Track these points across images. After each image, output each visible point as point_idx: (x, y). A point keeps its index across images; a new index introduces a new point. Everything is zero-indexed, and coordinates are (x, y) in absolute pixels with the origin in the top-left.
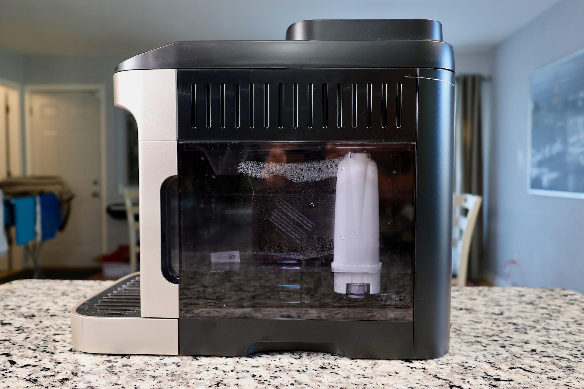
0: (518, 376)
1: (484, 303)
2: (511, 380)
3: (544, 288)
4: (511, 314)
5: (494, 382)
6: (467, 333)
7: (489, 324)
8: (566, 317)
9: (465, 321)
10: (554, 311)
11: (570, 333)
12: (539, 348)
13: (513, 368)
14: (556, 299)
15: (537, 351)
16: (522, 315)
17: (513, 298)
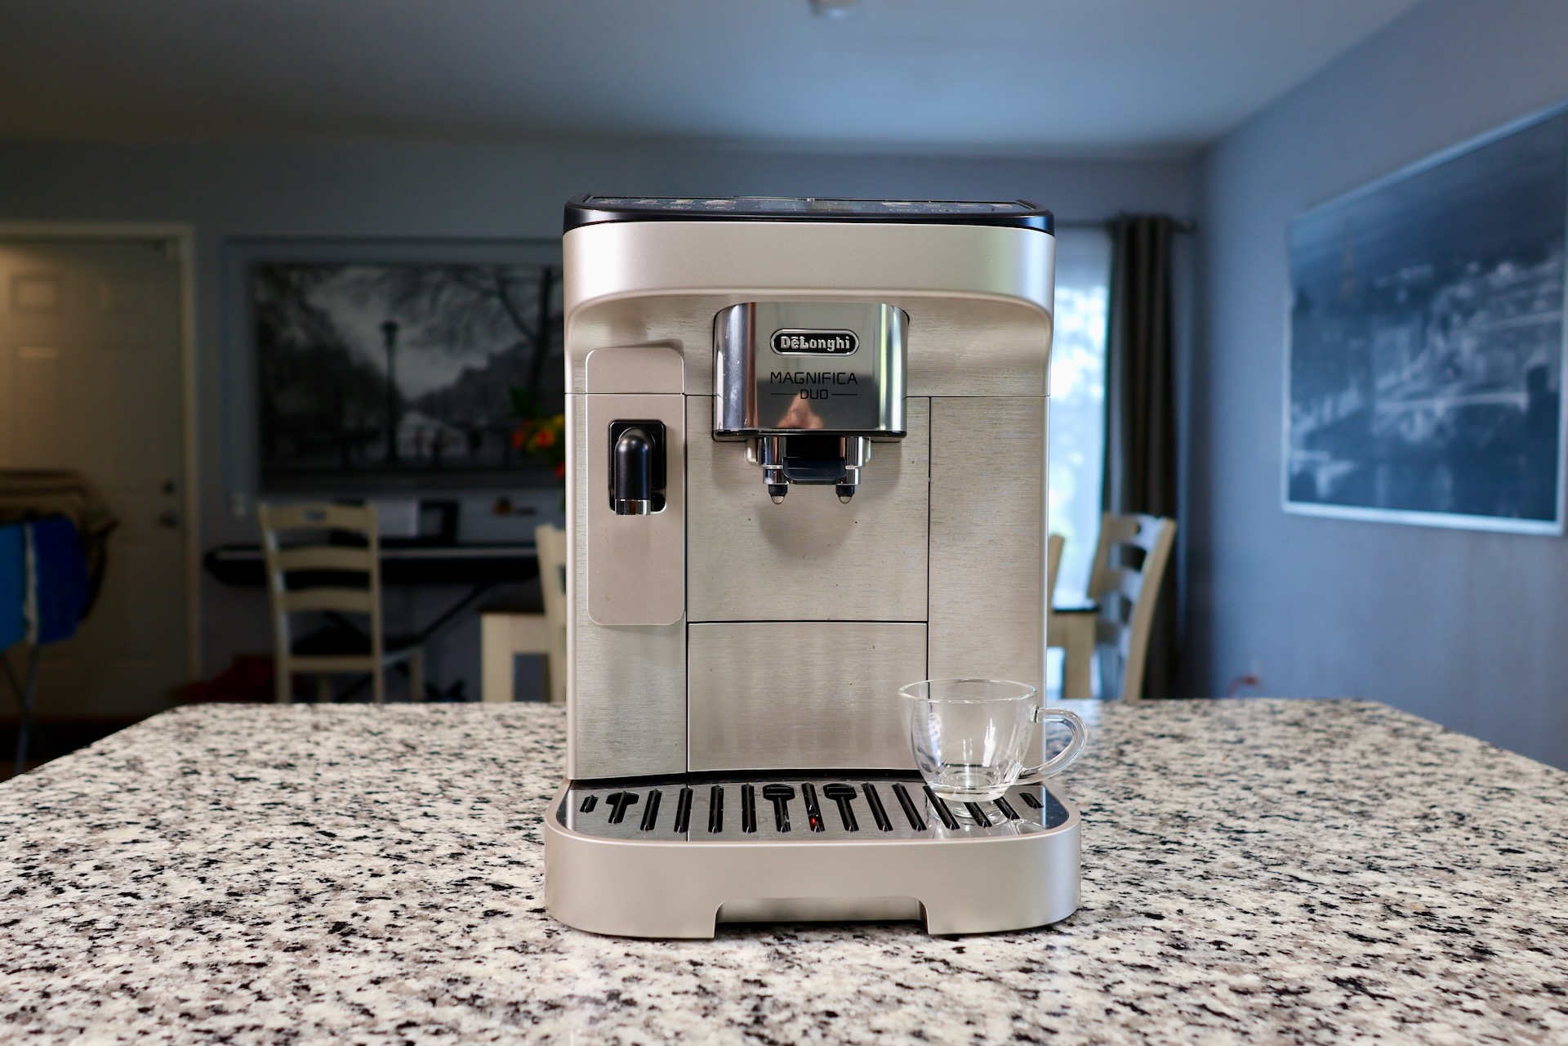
0: (1274, 827)
1: (1205, 726)
2: (1265, 832)
3: (1319, 701)
4: (1258, 742)
5: (1235, 835)
6: (1180, 772)
7: (1219, 757)
8: (1362, 743)
9: (1173, 754)
10: (1338, 735)
11: (1368, 766)
12: (1311, 789)
13: (1266, 816)
14: (1343, 715)
15: (1307, 793)
16: (1280, 742)
17: (1261, 716)
